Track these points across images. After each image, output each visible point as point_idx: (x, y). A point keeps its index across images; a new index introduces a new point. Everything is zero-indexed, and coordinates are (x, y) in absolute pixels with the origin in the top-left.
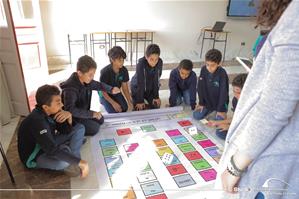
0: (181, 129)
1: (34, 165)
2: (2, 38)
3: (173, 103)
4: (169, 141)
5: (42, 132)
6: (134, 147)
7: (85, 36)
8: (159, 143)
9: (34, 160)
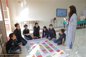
0: (46, 43)
1: (10, 52)
2: (1, 23)
3: (43, 37)
4: (43, 45)
5: (12, 44)
6: (34, 47)
7: (21, 22)
8: (40, 46)
9: (10, 51)
